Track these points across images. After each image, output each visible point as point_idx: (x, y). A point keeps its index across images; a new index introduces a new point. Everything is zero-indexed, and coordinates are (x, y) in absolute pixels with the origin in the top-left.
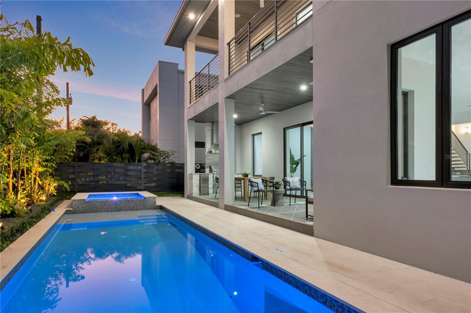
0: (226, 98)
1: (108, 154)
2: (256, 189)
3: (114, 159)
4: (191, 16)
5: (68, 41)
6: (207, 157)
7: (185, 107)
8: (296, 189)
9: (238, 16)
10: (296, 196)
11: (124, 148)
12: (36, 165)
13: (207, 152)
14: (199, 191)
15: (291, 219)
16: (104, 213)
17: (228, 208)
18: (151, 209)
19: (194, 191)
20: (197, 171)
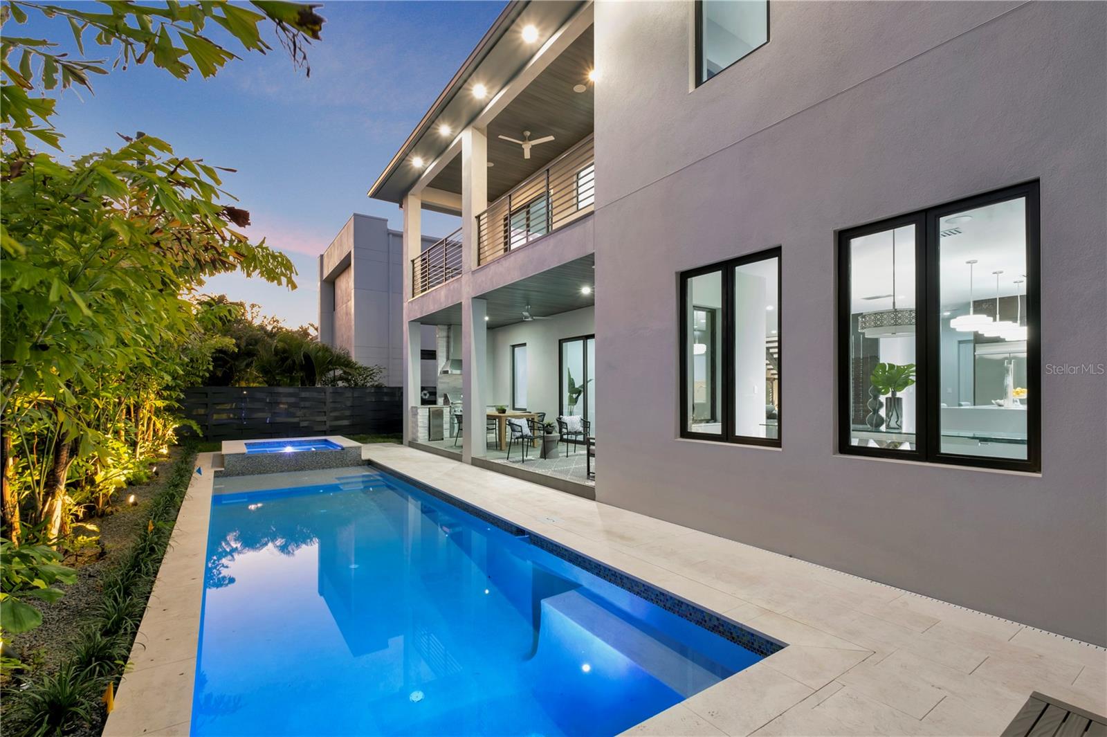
0: (475, 298)
1: (265, 371)
2: (518, 434)
3: (276, 380)
4: (417, 162)
5: (263, 242)
6: (439, 380)
7: (405, 300)
8: (577, 433)
9: (492, 165)
10: (576, 442)
11: (294, 362)
12: (152, 396)
13: (439, 372)
14: (427, 434)
15: (568, 478)
16: (277, 474)
17: (477, 463)
18: (353, 465)
19: (419, 435)
20: (424, 402)
